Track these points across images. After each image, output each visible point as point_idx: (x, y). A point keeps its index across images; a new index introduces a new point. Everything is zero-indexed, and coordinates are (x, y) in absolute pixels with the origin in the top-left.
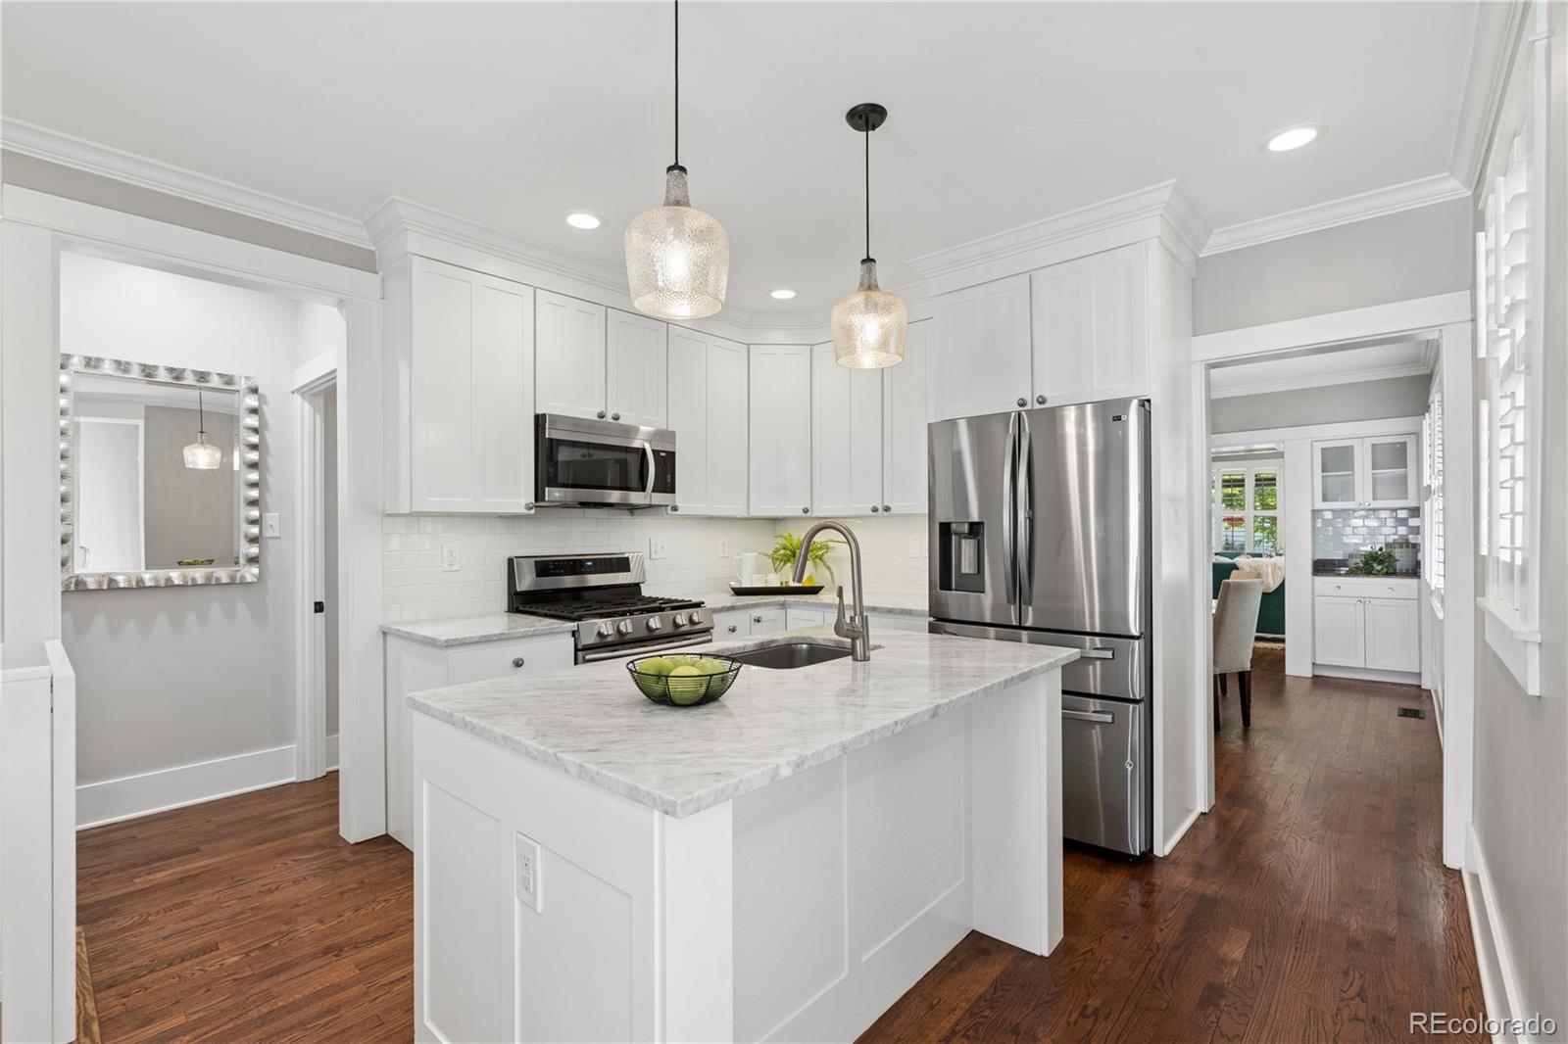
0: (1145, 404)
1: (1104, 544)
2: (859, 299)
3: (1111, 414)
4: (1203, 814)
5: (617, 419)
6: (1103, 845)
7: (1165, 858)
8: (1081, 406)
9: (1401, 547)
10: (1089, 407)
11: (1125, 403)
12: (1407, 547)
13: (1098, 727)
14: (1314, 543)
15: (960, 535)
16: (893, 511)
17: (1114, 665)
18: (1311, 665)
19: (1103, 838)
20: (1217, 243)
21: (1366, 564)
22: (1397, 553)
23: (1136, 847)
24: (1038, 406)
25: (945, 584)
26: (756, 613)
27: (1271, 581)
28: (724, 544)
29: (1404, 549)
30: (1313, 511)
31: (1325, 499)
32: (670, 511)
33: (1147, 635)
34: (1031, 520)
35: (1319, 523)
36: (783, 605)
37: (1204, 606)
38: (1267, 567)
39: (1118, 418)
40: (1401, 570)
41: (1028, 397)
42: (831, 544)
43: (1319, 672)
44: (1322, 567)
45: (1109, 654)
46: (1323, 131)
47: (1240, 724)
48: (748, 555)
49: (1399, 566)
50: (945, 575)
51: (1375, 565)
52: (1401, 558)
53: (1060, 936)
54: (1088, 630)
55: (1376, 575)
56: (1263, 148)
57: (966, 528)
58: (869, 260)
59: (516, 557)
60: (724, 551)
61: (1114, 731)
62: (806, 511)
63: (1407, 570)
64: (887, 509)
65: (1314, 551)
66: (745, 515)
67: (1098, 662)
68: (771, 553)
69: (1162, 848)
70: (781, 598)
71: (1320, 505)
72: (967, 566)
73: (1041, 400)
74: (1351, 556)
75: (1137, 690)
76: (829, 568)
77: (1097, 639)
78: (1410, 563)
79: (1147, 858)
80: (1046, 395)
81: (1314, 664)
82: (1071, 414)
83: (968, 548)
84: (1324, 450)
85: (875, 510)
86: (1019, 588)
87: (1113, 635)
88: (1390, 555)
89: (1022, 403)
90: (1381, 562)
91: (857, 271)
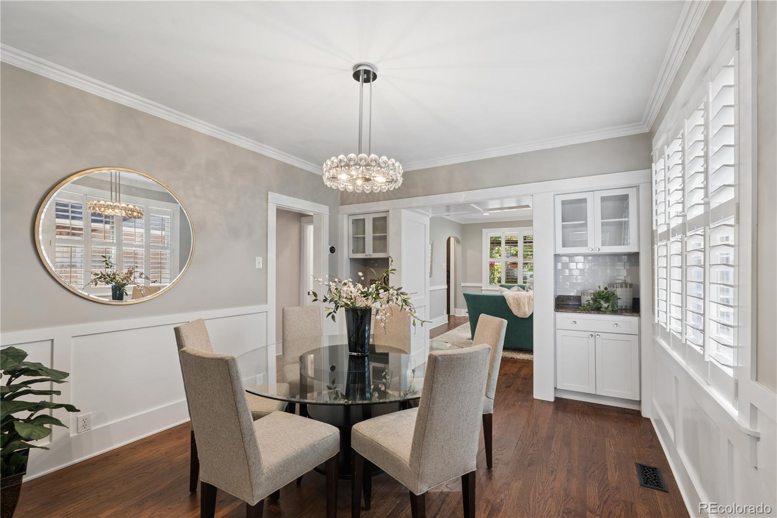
9: (622, 287)
12: (626, 287)
14: (556, 282)
18: (553, 389)
21: (595, 300)
22: (619, 292)
27: (527, 309)
29: (624, 289)
30: (555, 255)
31: (564, 246)
35: (559, 266)
38: (524, 298)
40: (621, 306)
43: (559, 396)
44: (562, 304)
49: (620, 303)
51: (602, 302)
52: (623, 296)
55: (605, 313)
63: (626, 306)
65: (556, 290)
71: (561, 250)
74: (583, 293)
78: (628, 301)
81: (555, 388)
84: (564, 203)
88: (613, 294)
90: (607, 300)
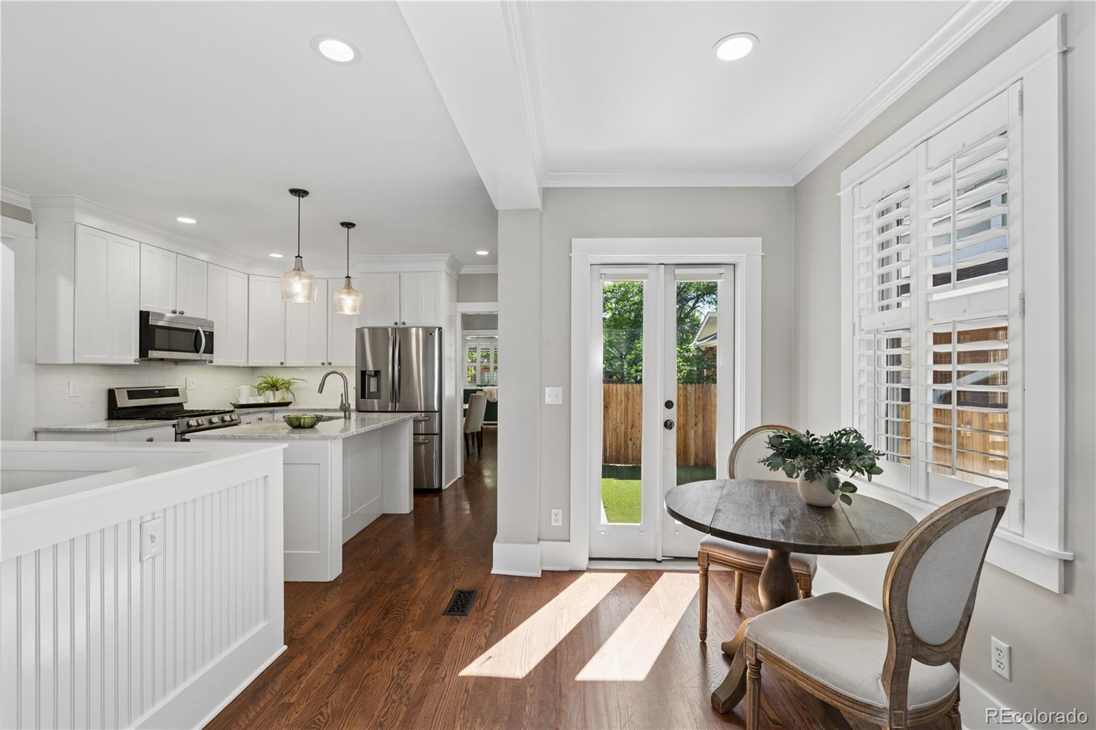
0: (440, 329)
1: (425, 379)
2: (345, 291)
3: (428, 332)
4: (459, 478)
5: (183, 314)
6: (425, 487)
7: (446, 489)
8: (417, 328)
10: (420, 329)
11: (435, 328)
13: (423, 445)
15: (369, 376)
16: (333, 365)
17: (428, 421)
19: (425, 485)
20: (466, 270)
23: (436, 486)
24: (402, 326)
25: (363, 396)
26: (259, 416)
28: (226, 382)
32: (208, 364)
33: (440, 410)
34: (399, 371)
36: (272, 412)
37: (460, 406)
39: (431, 334)
41: (398, 322)
42: (292, 381)
45: (427, 418)
47: (477, 454)
48: (244, 387)
50: (363, 392)
53: (412, 508)
54: (419, 410)
56: (475, 253)
57: (373, 373)
58: (348, 277)
59: (117, 388)
60: (226, 385)
61: (429, 445)
62: (282, 364)
64: (330, 364)
66: (245, 365)
67: (423, 422)
68: (257, 385)
69: (444, 487)
70: (272, 408)
72: (373, 388)
73: (404, 324)
75: (437, 431)
76: (292, 393)
77: (423, 414)
79: (440, 489)
80: (405, 321)
82: (413, 331)
83: (373, 381)
85: (323, 364)
86: (395, 396)
87: (429, 411)
89: (396, 324)
91: (344, 281)
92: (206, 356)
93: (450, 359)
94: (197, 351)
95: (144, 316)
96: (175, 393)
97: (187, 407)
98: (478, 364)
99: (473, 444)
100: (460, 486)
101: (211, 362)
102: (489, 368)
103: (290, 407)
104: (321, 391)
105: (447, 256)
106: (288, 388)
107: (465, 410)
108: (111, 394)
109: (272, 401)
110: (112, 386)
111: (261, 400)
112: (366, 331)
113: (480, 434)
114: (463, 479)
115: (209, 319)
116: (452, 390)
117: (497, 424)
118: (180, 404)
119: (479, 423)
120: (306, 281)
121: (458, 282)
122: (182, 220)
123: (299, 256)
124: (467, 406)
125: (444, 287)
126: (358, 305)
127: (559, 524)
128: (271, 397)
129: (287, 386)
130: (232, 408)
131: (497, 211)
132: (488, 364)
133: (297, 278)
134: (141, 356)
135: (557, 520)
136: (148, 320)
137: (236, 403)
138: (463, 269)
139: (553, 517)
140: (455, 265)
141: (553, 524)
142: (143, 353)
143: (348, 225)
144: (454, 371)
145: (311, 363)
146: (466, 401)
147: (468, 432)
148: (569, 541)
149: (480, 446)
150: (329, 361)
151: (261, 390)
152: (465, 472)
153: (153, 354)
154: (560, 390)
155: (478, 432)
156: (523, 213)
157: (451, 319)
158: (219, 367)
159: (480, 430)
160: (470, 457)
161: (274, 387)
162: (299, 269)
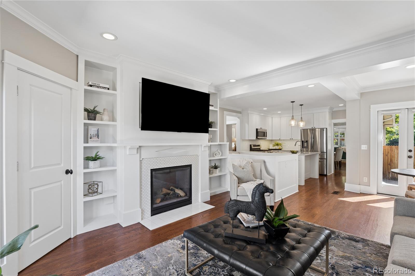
0: (326, 128)
2: (301, 121)
3: (322, 130)
5: (262, 128)
10: (319, 129)
11: (324, 128)
15: (305, 142)
16: (293, 139)
17: (323, 155)
19: (322, 172)
20: (335, 110)
24: (314, 128)
25: (303, 148)
33: (327, 152)
34: (313, 141)
36: (278, 151)
37: (333, 152)
41: (312, 127)
42: (282, 143)
46: (344, 105)
47: (339, 169)
48: (271, 145)
50: (303, 146)
53: (319, 177)
56: (339, 105)
58: (301, 118)
60: (268, 144)
61: (323, 162)
62: (280, 139)
66: (271, 139)
68: (273, 144)
69: (328, 175)
70: (278, 150)
72: (306, 145)
73: (315, 127)
75: (326, 158)
79: (326, 175)
82: (317, 129)
85: (290, 139)
86: (312, 148)
87: (323, 152)
92: (266, 138)
93: (330, 137)
94: (264, 137)
95: (257, 129)
96: (259, 146)
97: (261, 149)
98: (339, 138)
99: (337, 166)
100: (333, 176)
101: (266, 139)
102: (344, 139)
103: (282, 150)
104: (295, 146)
105: (329, 107)
106: (281, 145)
107: (335, 154)
108: (251, 145)
109: (277, 148)
110: (251, 144)
111: (274, 148)
112: (302, 130)
113: (340, 162)
114: (334, 174)
115: (266, 129)
116: (331, 147)
117: (346, 161)
118: (260, 148)
119: (340, 158)
120: (294, 121)
121: (332, 113)
122: (264, 109)
123: (293, 116)
124: (335, 153)
125: (327, 116)
126: (304, 124)
127: (366, 181)
128: (277, 147)
129: (280, 144)
130: (268, 149)
131: (346, 101)
132: (343, 138)
133: (292, 121)
134: (256, 138)
135: (365, 180)
136: (257, 130)
137: (269, 148)
138: (334, 109)
139: (364, 179)
140: (331, 109)
141: (364, 181)
142: (257, 137)
143: (301, 105)
144: (331, 141)
145: (287, 139)
146: (335, 152)
147: (336, 161)
148: (370, 186)
149: (340, 167)
150: (292, 138)
151: (274, 146)
152: (335, 172)
153: (258, 137)
154: (366, 146)
155: (339, 161)
156: (354, 101)
157: (330, 125)
158: (268, 140)
159: (340, 160)
160: (336, 169)
161: (277, 145)
162: (293, 119)
